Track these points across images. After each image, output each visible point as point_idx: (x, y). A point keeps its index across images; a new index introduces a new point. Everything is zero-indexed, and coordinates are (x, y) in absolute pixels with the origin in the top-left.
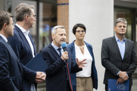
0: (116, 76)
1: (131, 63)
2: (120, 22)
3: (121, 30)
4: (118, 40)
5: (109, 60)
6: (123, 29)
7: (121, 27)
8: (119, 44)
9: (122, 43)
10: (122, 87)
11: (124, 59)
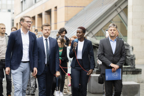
0: (109, 66)
1: (121, 57)
2: (111, 27)
3: (112, 33)
4: (111, 40)
5: (104, 55)
6: (113, 32)
7: (111, 30)
8: (111, 43)
9: (114, 42)
10: (115, 74)
11: (114, 54)
